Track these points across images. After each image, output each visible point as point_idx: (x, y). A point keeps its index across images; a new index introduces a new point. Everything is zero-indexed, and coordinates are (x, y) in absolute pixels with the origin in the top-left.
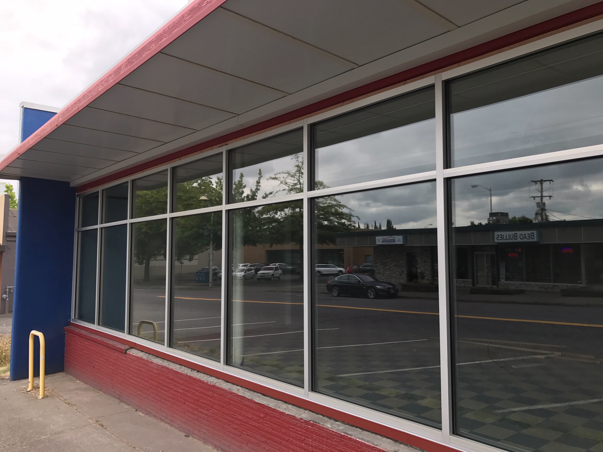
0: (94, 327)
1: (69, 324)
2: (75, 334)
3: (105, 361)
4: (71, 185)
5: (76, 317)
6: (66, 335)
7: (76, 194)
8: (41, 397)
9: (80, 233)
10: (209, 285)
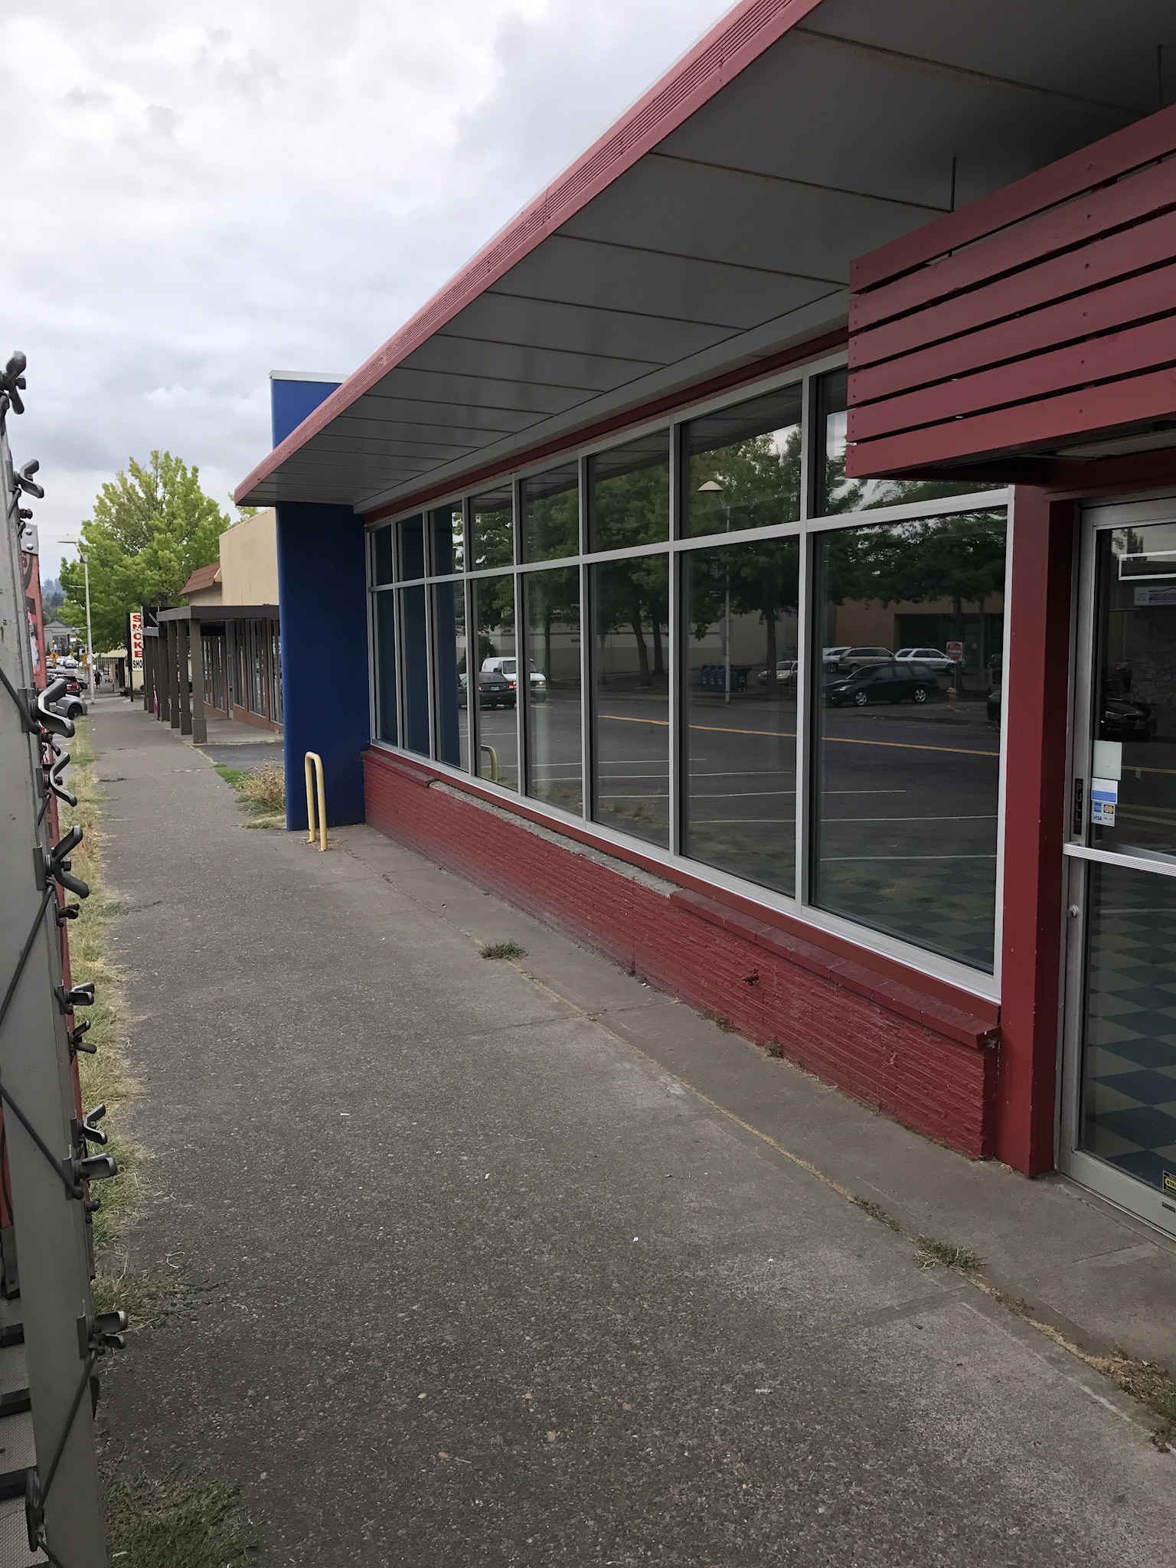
0: (397, 751)
1: (368, 747)
2: (374, 763)
3: (408, 801)
4: (356, 511)
5: (379, 737)
6: (365, 766)
7: (365, 526)
8: (322, 849)
9: (375, 595)
10: (724, 698)
